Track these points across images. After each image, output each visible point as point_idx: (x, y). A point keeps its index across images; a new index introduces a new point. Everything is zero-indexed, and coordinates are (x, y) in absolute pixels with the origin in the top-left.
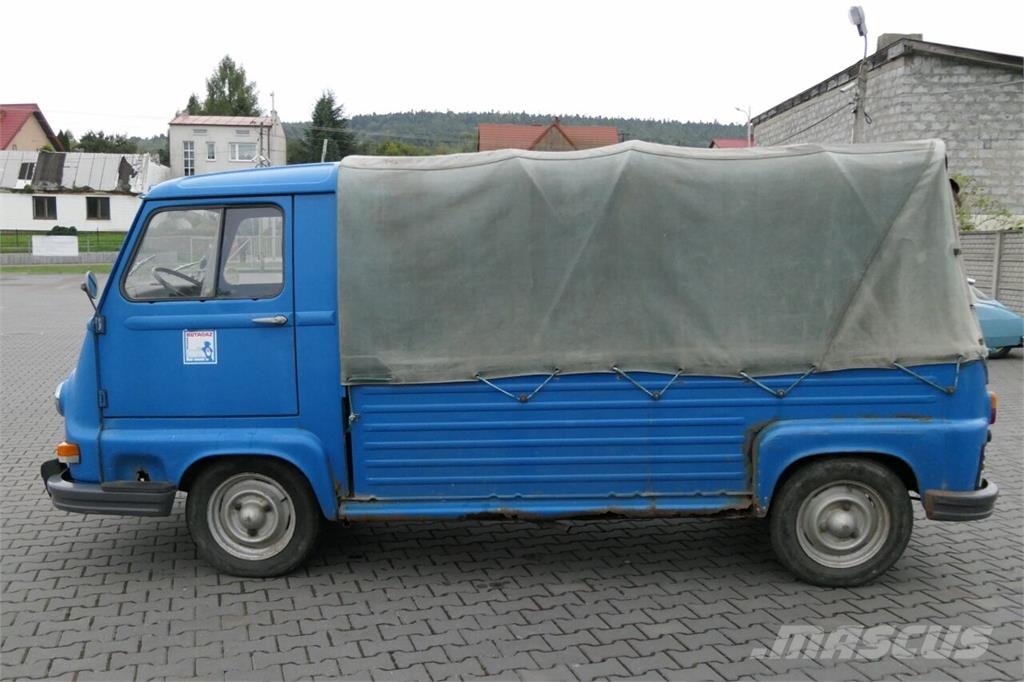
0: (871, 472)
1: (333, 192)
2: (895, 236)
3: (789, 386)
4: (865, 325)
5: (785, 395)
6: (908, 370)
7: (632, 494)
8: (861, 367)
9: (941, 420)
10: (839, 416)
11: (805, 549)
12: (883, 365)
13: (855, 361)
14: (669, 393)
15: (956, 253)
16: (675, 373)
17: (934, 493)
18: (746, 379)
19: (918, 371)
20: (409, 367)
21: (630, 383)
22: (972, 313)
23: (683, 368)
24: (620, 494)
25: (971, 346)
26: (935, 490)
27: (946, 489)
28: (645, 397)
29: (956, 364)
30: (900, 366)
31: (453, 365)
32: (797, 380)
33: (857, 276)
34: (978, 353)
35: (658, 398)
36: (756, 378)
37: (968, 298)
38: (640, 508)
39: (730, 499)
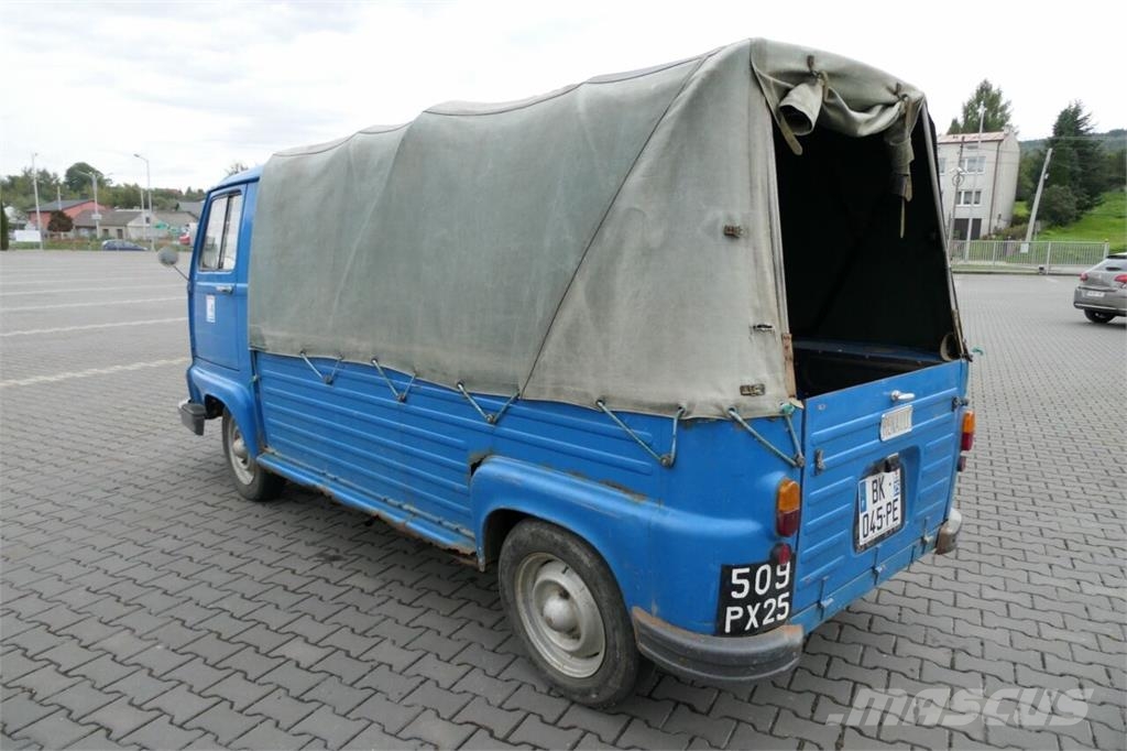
1: (258, 179)
2: (623, 204)
3: (498, 411)
4: (571, 339)
5: (496, 423)
6: (614, 417)
7: (397, 503)
8: (562, 401)
9: (657, 505)
10: (548, 465)
11: (528, 630)
12: (586, 403)
13: (557, 391)
14: (413, 397)
15: (732, 233)
16: (412, 374)
17: (639, 615)
18: (462, 393)
19: (626, 421)
20: (273, 338)
21: (384, 379)
22: (757, 338)
23: (417, 369)
24: (391, 500)
25: (710, 394)
26: (643, 611)
27: (658, 615)
28: (394, 398)
29: (672, 419)
30: (604, 408)
31: (291, 340)
32: (505, 404)
33: (571, 264)
34: (720, 408)
35: (404, 400)
36: (472, 395)
37: (757, 312)
38: (397, 519)
39: (464, 539)
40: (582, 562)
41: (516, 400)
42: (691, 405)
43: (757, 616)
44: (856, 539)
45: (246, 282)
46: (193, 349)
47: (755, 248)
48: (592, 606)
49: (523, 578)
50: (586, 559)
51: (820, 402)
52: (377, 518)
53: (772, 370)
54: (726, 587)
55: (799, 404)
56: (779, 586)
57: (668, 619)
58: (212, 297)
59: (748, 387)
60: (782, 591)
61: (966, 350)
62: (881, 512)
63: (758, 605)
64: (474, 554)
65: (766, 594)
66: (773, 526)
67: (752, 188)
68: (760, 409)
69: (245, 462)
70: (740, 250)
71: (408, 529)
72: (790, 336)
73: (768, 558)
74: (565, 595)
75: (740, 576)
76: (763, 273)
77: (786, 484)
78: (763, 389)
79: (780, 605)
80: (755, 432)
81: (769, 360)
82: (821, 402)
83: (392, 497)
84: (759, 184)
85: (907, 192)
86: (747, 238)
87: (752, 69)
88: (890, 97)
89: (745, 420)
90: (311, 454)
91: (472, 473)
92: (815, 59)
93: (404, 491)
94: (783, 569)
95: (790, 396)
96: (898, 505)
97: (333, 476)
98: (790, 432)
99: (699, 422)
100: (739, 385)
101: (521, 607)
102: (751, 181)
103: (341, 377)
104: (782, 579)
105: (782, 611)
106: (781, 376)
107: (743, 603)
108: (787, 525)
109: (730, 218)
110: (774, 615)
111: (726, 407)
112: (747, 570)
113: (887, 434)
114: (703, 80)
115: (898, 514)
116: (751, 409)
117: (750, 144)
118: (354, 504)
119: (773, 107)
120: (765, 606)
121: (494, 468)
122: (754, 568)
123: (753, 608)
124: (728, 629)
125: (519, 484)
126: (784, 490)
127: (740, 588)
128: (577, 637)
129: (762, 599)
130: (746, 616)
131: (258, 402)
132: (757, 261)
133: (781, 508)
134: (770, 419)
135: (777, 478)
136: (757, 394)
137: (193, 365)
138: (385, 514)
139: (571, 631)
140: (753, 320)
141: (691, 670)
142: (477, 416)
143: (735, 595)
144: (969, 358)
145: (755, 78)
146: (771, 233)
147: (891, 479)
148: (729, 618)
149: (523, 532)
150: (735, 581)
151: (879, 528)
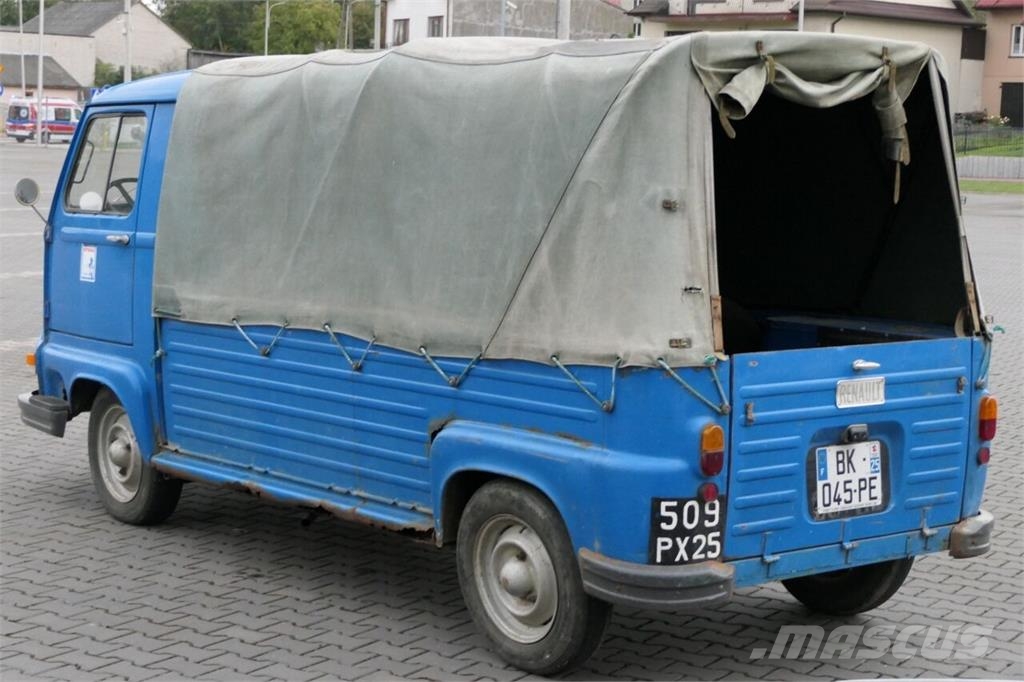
0: (531, 509)
1: (173, 102)
2: (582, 176)
3: (460, 373)
4: (534, 299)
5: (458, 385)
6: (565, 370)
7: (344, 490)
8: (521, 358)
9: (600, 449)
10: (509, 423)
11: (485, 605)
12: (542, 359)
13: (517, 349)
14: (369, 365)
15: (669, 207)
16: (370, 340)
17: (584, 554)
18: (424, 357)
19: (576, 374)
20: (193, 302)
21: (338, 346)
22: (688, 299)
23: (376, 334)
24: (337, 488)
25: (643, 345)
26: (587, 550)
27: (600, 552)
28: (349, 367)
29: (611, 368)
30: (558, 363)
31: (223, 304)
32: (467, 366)
33: (540, 230)
34: (649, 357)
35: (359, 369)
36: (434, 358)
37: (690, 276)
38: (344, 507)
39: (421, 516)
40: (536, 515)
41: (479, 361)
42: (627, 355)
43: (686, 548)
44: (813, 506)
45: (154, 231)
46: (47, 320)
47: (690, 220)
48: (546, 564)
49: (482, 548)
50: (540, 511)
51: (753, 360)
52: (321, 510)
53: (700, 327)
54: (657, 519)
55: (725, 358)
56: (708, 524)
57: (607, 553)
58: (94, 249)
59: (676, 341)
60: (712, 530)
61: (982, 328)
62: (848, 486)
63: (687, 539)
64: (431, 531)
65: (694, 529)
66: (697, 464)
67: (689, 166)
68: (685, 359)
69: (123, 472)
70: (676, 222)
71: (359, 515)
72: (720, 298)
73: (695, 495)
74: (522, 556)
75: (668, 509)
76: (696, 242)
77: (710, 427)
78: (689, 342)
79: (711, 543)
80: (681, 380)
81: (697, 318)
82: (751, 360)
83: (338, 485)
84: (695, 162)
85: (903, 154)
86: (683, 211)
87: (691, 63)
88: (871, 62)
89: (673, 369)
90: (232, 445)
91: (432, 441)
92: (763, 44)
93: (353, 473)
94: (712, 507)
95: (716, 351)
96: (878, 483)
97: (261, 469)
98: (715, 382)
99: (634, 370)
100: (669, 338)
101: (480, 581)
102: (688, 160)
103: (281, 346)
104: (711, 518)
105: (713, 549)
106: (708, 332)
107: (672, 534)
108: (711, 465)
109: (668, 193)
110: (704, 551)
111: (656, 357)
112: (675, 504)
113: (844, 402)
114: (646, 73)
115: (878, 492)
116: (678, 359)
117: (689, 128)
118: (291, 498)
119: (711, 94)
120: (695, 540)
121: (455, 431)
122: (682, 502)
123: (683, 540)
124: (659, 559)
125: (479, 443)
126: (707, 432)
127: (669, 520)
128: (533, 600)
129: (692, 533)
130: (676, 548)
131: (160, 387)
132: (691, 230)
133: (704, 448)
134: (696, 369)
135: (703, 423)
136: (684, 347)
137: (46, 341)
138: (331, 503)
139: (526, 594)
140: (685, 284)
141: (625, 597)
142: (440, 380)
143: (664, 526)
144: (987, 338)
145: (694, 71)
146: (706, 206)
147: (866, 454)
148: (660, 548)
149: (484, 495)
150: (664, 513)
151: (846, 502)
